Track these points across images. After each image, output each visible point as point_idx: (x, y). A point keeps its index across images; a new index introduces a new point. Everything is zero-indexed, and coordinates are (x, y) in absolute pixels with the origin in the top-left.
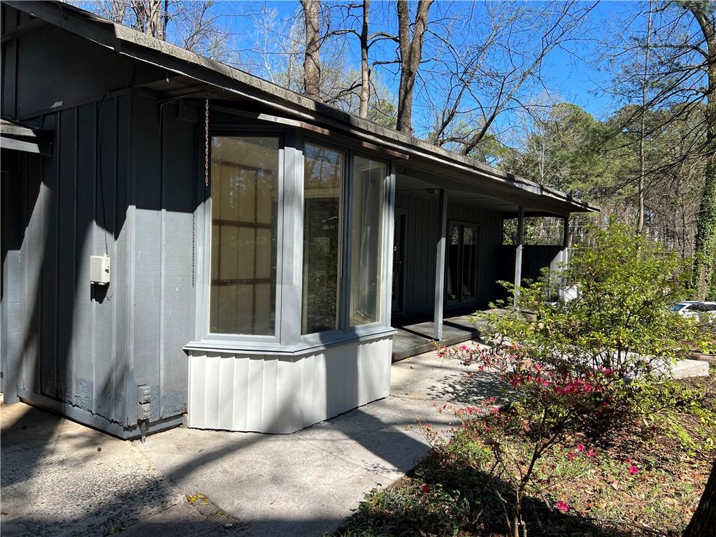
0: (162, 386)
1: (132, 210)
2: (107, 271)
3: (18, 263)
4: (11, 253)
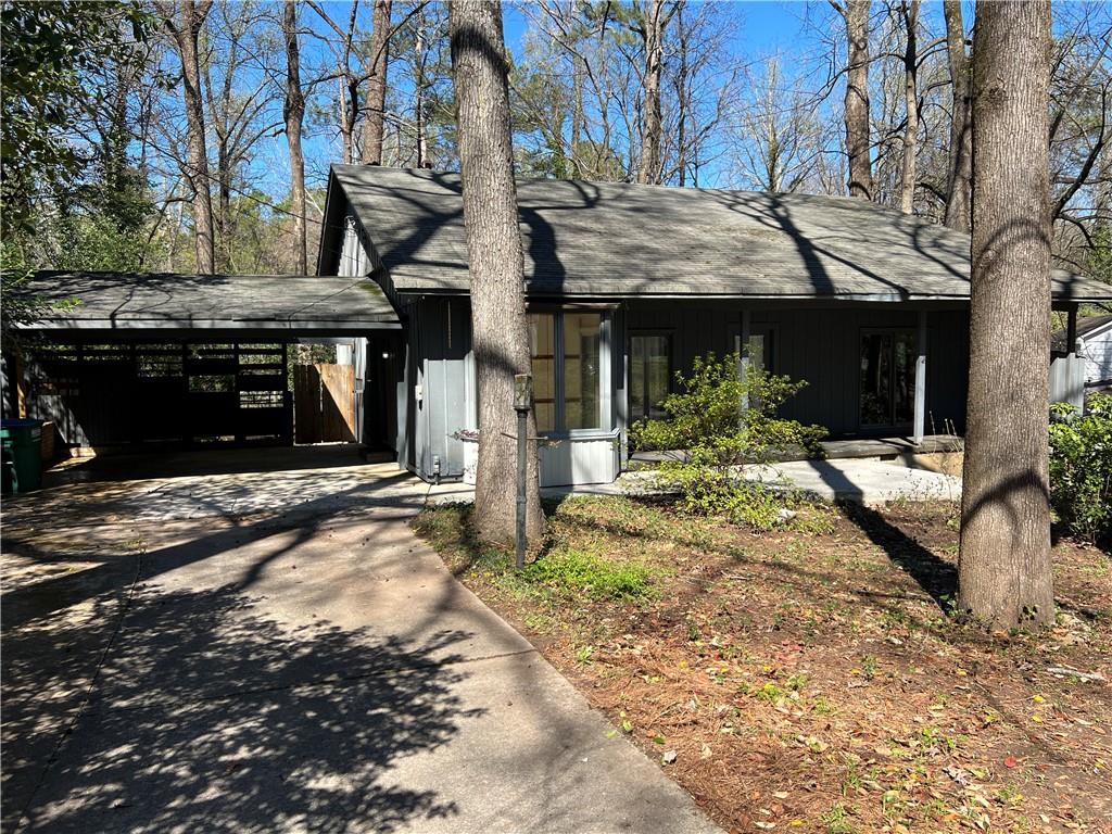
0: (447, 457)
2: (420, 394)
3: (403, 390)
4: (399, 384)
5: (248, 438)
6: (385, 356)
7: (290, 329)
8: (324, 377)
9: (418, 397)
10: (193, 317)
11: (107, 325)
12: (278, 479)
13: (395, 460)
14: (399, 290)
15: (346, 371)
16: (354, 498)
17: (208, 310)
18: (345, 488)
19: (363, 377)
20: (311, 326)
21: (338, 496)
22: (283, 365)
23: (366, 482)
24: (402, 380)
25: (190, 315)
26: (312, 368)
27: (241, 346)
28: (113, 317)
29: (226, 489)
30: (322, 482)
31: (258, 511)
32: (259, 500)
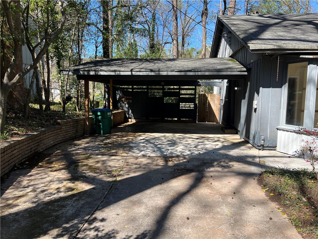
0: (268, 137)
1: (261, 88)
2: (256, 105)
3: (245, 103)
4: (243, 101)
5: (181, 119)
6: (236, 89)
7: (198, 75)
8: (209, 99)
9: (255, 106)
10: (160, 70)
11: (129, 73)
12: (189, 138)
13: (237, 133)
14: (252, 50)
15: (217, 97)
16: (221, 154)
17: (167, 68)
18: (217, 147)
19: (224, 99)
20: (207, 73)
21: (214, 151)
22: (195, 94)
23: (226, 144)
24: (244, 99)
25: (159, 70)
26: (204, 95)
27: (181, 87)
28: (131, 71)
29: (168, 141)
30: (206, 142)
31: (178, 156)
32: (179, 149)
